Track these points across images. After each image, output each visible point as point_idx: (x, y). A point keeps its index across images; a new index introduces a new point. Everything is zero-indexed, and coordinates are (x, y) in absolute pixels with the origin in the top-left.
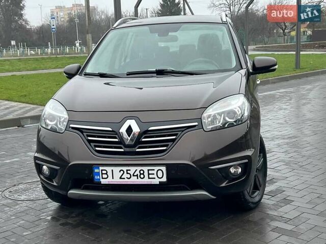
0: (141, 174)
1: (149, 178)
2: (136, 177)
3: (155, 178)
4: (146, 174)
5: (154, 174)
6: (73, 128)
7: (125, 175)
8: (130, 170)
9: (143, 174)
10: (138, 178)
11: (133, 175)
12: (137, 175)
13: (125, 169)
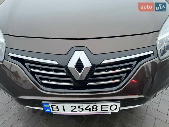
0: (93, 108)
1: (101, 110)
2: (89, 110)
3: (108, 110)
4: (99, 108)
5: (107, 108)
6: (12, 58)
7: (77, 109)
8: (82, 106)
9: (96, 108)
10: (90, 111)
11: (86, 109)
12: (90, 109)
13: (77, 105)
